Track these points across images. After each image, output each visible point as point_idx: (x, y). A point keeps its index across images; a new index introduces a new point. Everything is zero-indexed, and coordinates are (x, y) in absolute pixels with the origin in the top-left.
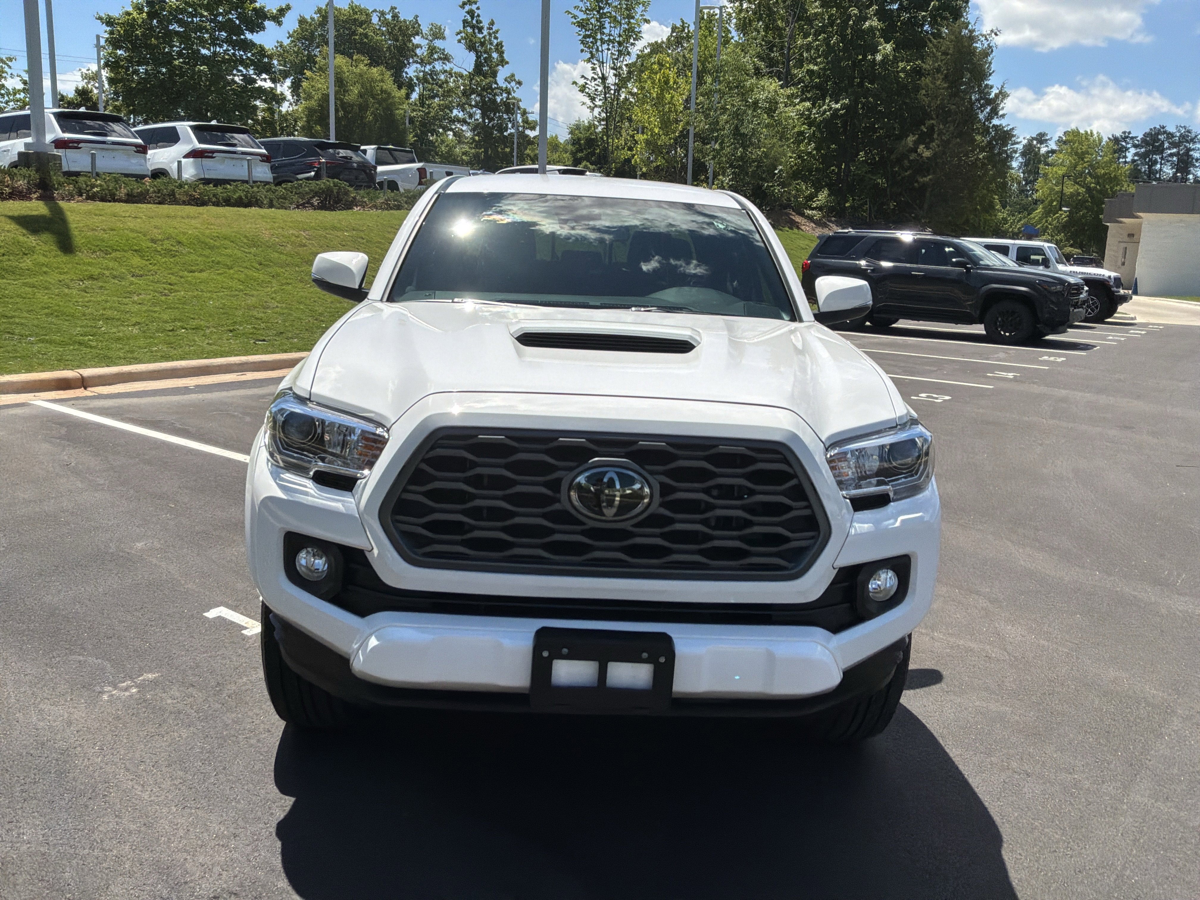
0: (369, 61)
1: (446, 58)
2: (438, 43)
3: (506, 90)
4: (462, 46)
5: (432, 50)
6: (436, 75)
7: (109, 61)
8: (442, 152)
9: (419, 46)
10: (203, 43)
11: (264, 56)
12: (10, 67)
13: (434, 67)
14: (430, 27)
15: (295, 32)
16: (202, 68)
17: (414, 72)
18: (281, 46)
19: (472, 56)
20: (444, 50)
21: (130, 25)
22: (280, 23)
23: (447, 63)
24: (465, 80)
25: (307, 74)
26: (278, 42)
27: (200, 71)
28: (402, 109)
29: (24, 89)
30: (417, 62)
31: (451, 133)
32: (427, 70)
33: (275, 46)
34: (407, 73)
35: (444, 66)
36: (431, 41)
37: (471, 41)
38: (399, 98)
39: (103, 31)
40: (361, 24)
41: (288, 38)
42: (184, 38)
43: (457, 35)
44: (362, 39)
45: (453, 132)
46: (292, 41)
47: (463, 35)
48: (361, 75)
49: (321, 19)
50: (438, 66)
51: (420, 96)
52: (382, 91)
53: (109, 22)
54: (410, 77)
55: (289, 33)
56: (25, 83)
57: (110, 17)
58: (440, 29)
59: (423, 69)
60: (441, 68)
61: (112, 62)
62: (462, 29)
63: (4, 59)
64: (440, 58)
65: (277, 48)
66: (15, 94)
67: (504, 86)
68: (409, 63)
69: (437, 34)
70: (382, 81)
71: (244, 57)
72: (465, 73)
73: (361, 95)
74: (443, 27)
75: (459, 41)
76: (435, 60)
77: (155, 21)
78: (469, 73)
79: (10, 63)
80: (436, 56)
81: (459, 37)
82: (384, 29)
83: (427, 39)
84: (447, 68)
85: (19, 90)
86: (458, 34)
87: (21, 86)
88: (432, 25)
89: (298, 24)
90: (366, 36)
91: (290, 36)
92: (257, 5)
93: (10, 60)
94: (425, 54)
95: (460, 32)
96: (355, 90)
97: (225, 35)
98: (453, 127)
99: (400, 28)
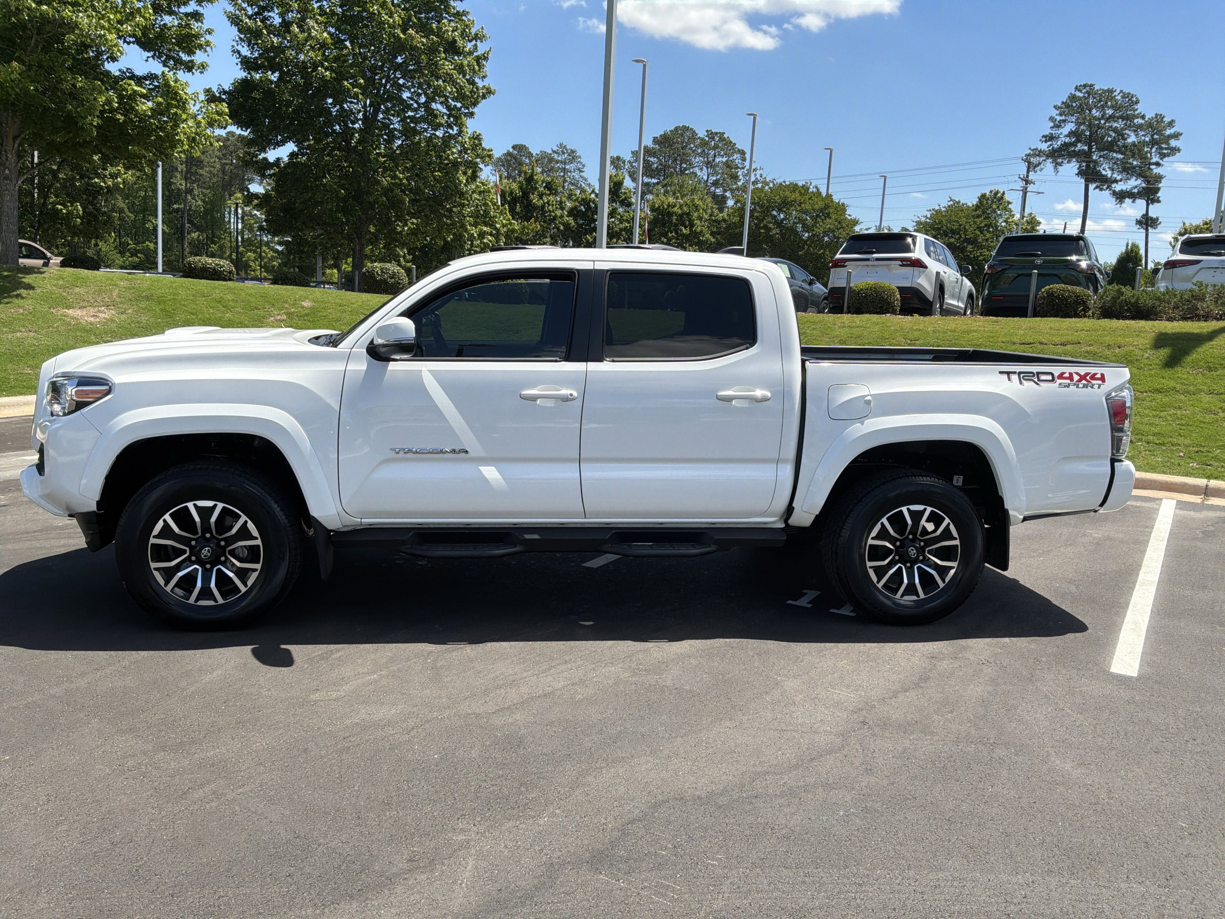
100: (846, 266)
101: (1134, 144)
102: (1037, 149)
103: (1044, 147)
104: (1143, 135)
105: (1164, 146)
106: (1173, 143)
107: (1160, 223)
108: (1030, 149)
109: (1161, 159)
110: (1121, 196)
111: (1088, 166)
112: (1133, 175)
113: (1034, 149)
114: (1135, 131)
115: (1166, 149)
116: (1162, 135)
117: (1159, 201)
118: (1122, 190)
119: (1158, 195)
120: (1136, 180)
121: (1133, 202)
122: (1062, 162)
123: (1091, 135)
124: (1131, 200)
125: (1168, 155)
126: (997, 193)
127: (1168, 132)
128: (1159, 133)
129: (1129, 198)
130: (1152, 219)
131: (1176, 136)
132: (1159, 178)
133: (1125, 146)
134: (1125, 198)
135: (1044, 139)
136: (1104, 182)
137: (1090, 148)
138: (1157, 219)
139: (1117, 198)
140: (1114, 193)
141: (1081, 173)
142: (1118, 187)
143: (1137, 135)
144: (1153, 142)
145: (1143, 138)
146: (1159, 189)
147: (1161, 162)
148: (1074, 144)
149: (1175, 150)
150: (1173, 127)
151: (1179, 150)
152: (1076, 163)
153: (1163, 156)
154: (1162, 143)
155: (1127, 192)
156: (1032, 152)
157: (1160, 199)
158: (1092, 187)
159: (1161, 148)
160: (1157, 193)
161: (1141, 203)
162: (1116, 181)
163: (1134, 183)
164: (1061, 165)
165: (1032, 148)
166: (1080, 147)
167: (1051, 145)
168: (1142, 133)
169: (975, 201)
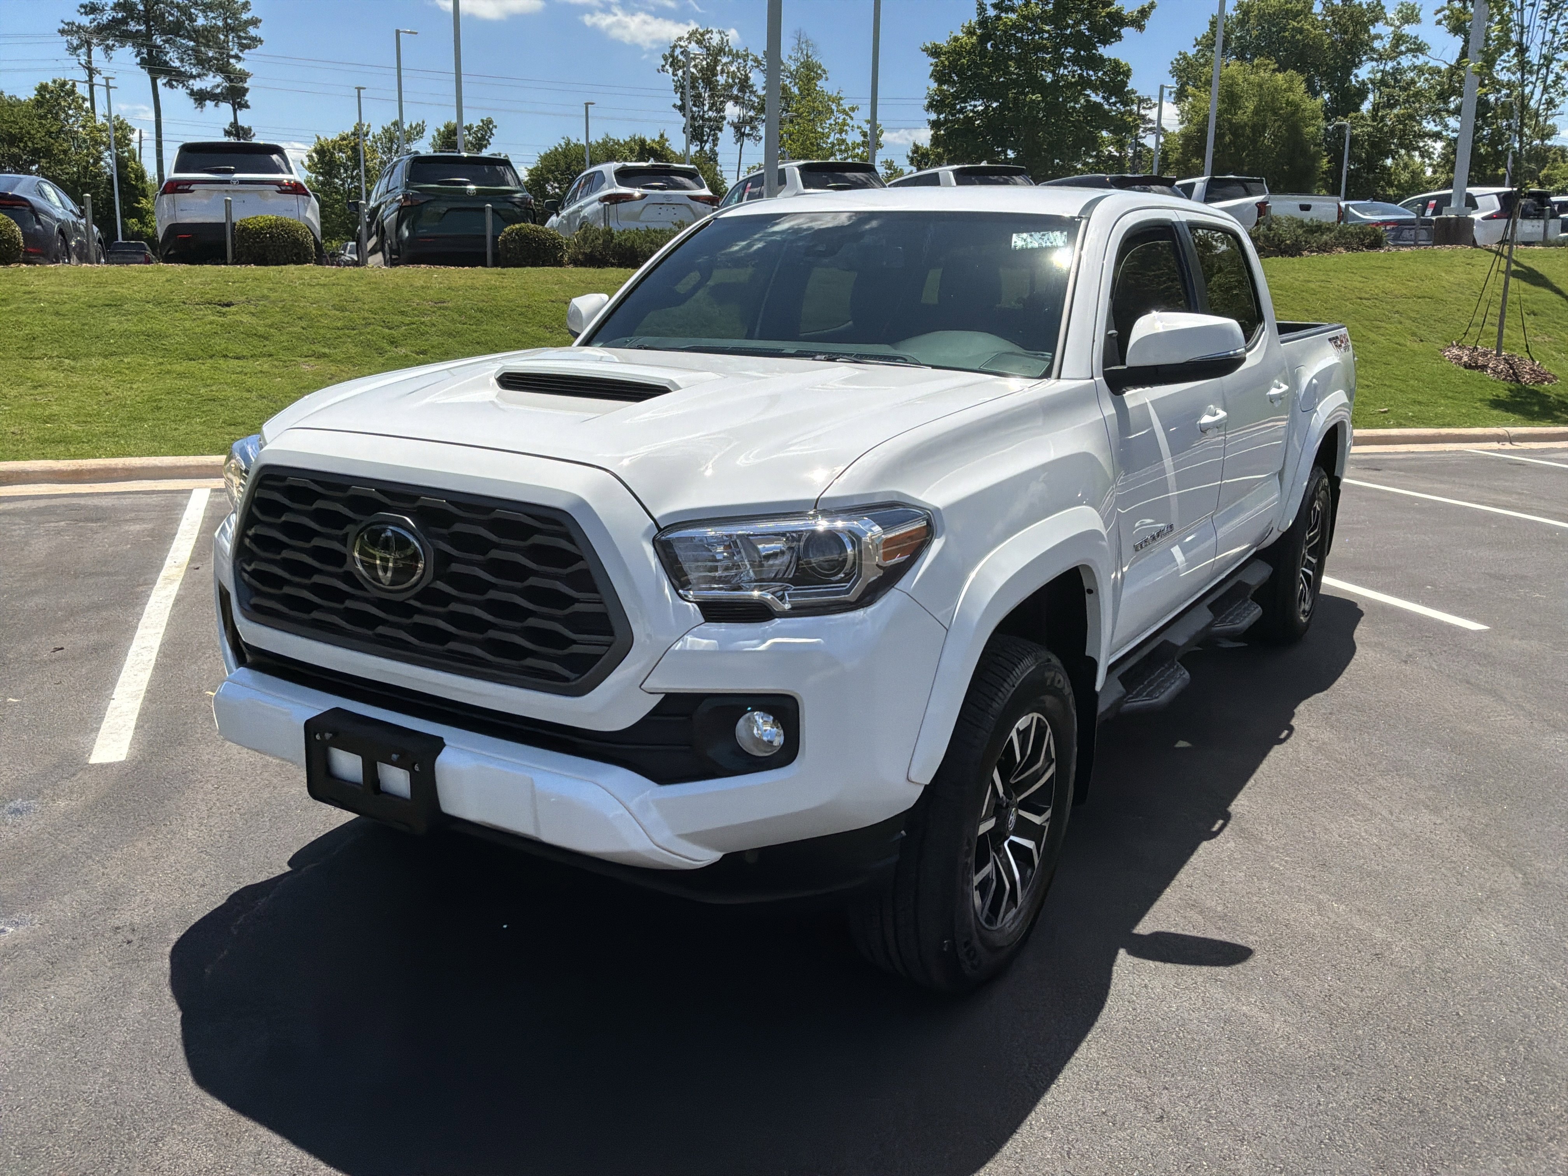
0: (1277, 66)
1: (1419, 48)
2: (1408, 29)
3: (1507, 84)
4: (1443, 29)
5: (1399, 39)
6: (1401, 74)
7: (933, 100)
8: (1399, 181)
9: (1378, 37)
10: (1044, 65)
11: (1119, 73)
12: (852, 118)
13: (1399, 64)
14: (1398, 7)
15: (1204, 37)
16: (1034, 97)
17: (1369, 73)
18: (1185, 58)
19: (1458, 42)
20: (1416, 38)
21: (957, 51)
22: (1141, 28)
23: (1420, 55)
24: (1443, 77)
25: (1189, 91)
26: (1180, 54)
27: (1032, 101)
28: (1314, 125)
29: (864, 142)
30: (1372, 59)
31: (1417, 153)
32: (1387, 68)
33: (1176, 60)
34: (1356, 76)
35: (1414, 60)
36: (1399, 27)
37: (1458, 19)
38: (1313, 111)
39: (928, 64)
40: (1296, 15)
41: (1195, 46)
42: (1020, 61)
43: (1436, 14)
44: (1293, 37)
45: (1420, 151)
46: (1199, 51)
47: (1447, 12)
48: (1260, 86)
49: (1241, 17)
50: (1406, 61)
51: (1373, 106)
52: (1288, 103)
53: (935, 52)
54: (1363, 81)
55: (1196, 39)
56: (865, 135)
57: (936, 46)
58: (1413, 8)
59: (1381, 67)
60: (1410, 63)
61: (937, 101)
62: (1446, 5)
63: (847, 109)
64: (1409, 50)
65: (1178, 61)
66: (854, 149)
67: (1506, 79)
68: (1361, 62)
69: (1410, 16)
70: (1290, 89)
71: (1093, 78)
72: (1444, 67)
73: (1256, 112)
74: (1417, 6)
75: (1439, 23)
76: (1402, 53)
77: (989, 45)
78: (1450, 65)
79: (852, 114)
80: (1403, 48)
81: (1440, 16)
82: (1329, 19)
83: (1391, 25)
84: (1420, 61)
85: (858, 144)
86: (1438, 12)
87: (860, 139)
88: (1402, 4)
89: (1209, 27)
90: (1301, 31)
91: (1198, 43)
92: (1113, 9)
93: (853, 109)
94: (1387, 46)
95: (1443, 9)
96: (1250, 106)
97: (1072, 51)
98: (1421, 144)
99: (1351, 15)
100: (192, 191)
101: (205, 28)
102: (73, 23)
103: (85, 21)
104: (213, 18)
105: (242, 34)
106: (252, 31)
107: (254, 135)
108: (62, 21)
109: (241, 51)
110: (200, 97)
111: (150, 53)
112: (209, 69)
113: (68, 24)
114: (204, 11)
115: (245, 38)
116: (237, 19)
117: (248, 107)
118: (201, 90)
119: (246, 98)
120: (214, 77)
121: (216, 105)
122: (113, 45)
123: (147, 11)
124: (214, 103)
125: (248, 47)
126: (64, 84)
127: (245, 16)
128: (234, 15)
129: (210, 99)
130: (242, 128)
131: (255, 22)
132: (243, 76)
133: (196, 31)
134: (205, 100)
135: (83, 10)
136: (176, 77)
137: (149, 27)
138: (250, 129)
139: (196, 100)
140: (192, 93)
141: (143, 63)
142: (197, 85)
143: (206, 17)
144: (228, 29)
145: (214, 21)
146: (246, 90)
147: (240, 54)
148: (124, 21)
149: (256, 41)
150: (249, 10)
151: (261, 41)
152: (131, 48)
153: (243, 47)
154: (240, 31)
155: (208, 93)
156: (66, 27)
157: (249, 103)
158: (160, 82)
159: (239, 37)
160: (244, 95)
161: (226, 108)
162: (192, 77)
163: (212, 81)
164: (111, 50)
165: (66, 21)
166: (133, 26)
167: (94, 20)
168: (211, 15)
169: (32, 94)
